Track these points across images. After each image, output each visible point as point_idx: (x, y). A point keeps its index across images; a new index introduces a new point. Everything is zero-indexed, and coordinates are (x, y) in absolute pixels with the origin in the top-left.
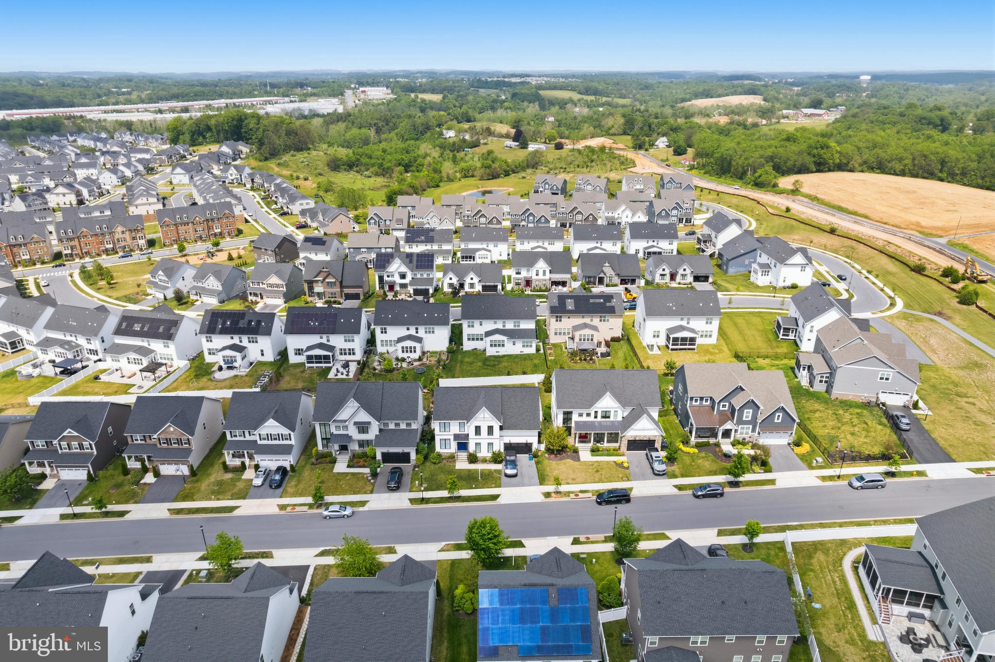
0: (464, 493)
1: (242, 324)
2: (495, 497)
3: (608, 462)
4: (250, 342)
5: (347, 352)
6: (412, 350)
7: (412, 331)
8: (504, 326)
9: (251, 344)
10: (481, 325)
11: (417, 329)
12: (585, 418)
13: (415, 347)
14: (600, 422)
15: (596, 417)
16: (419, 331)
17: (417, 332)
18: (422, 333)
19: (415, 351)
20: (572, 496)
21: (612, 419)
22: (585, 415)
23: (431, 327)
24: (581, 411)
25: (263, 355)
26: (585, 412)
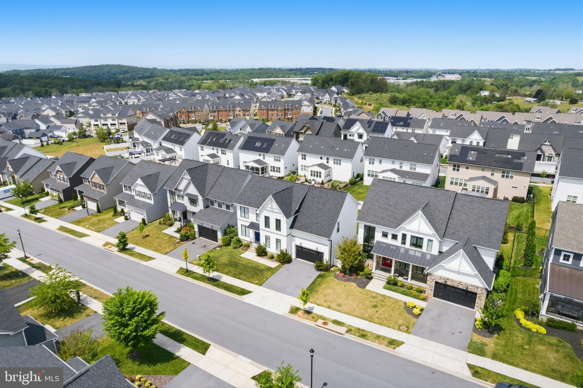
0: (226, 279)
1: (221, 141)
2: (243, 292)
3: (397, 301)
4: (222, 153)
5: (276, 169)
6: (318, 174)
7: (324, 161)
8: (401, 167)
9: (223, 155)
10: (380, 163)
11: (328, 159)
12: (389, 240)
13: (320, 173)
14: (407, 250)
15: (404, 242)
16: (329, 161)
17: (328, 162)
18: (331, 163)
19: (320, 176)
20: (320, 322)
21: (424, 249)
22: (390, 236)
23: (339, 158)
24: (386, 230)
25: (228, 164)
26: (390, 231)
